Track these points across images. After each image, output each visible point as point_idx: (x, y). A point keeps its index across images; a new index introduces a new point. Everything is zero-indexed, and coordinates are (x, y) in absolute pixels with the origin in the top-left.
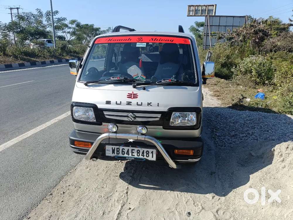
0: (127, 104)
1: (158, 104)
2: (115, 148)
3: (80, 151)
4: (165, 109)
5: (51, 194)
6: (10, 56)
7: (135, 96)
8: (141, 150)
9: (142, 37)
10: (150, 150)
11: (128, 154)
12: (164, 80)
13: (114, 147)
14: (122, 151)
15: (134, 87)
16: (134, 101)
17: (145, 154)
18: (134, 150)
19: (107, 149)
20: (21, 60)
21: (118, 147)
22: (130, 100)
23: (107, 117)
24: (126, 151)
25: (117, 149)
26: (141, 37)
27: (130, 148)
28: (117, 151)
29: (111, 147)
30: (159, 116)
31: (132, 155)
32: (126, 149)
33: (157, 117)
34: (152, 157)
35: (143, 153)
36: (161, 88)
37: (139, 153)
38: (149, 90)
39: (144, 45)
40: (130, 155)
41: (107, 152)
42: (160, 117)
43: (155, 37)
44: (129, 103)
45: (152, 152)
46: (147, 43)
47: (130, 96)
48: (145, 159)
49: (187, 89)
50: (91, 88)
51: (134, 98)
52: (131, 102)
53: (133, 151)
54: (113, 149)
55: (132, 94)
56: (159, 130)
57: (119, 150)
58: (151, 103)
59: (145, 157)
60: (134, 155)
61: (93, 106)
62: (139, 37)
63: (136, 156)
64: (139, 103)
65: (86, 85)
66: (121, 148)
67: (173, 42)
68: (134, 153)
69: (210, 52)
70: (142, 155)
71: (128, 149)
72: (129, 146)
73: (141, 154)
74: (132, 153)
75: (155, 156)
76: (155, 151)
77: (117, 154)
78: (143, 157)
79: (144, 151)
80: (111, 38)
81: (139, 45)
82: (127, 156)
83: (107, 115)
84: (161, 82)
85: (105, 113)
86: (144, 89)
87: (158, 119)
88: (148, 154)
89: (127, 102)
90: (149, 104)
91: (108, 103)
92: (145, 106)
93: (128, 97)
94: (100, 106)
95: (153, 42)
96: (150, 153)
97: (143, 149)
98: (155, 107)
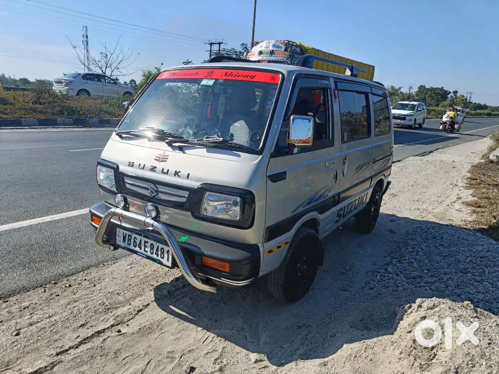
0: (150, 170)
1: (189, 174)
2: (126, 234)
4: (196, 185)
7: (165, 159)
8: (156, 245)
9: (214, 70)
10: (166, 248)
11: (140, 247)
12: (207, 138)
13: (125, 232)
14: (135, 241)
15: (169, 144)
16: (160, 166)
17: (160, 253)
18: (147, 242)
19: (117, 233)
21: (130, 233)
22: (156, 164)
23: (128, 186)
24: (138, 242)
25: (129, 235)
27: (143, 239)
28: (129, 240)
29: (122, 231)
30: (186, 194)
31: (145, 251)
32: (138, 238)
33: (184, 197)
34: (168, 260)
35: (157, 250)
37: (153, 249)
38: (186, 151)
39: (211, 83)
40: (143, 251)
41: (117, 238)
42: (187, 196)
43: (230, 71)
44: (153, 169)
45: (168, 252)
46: (217, 80)
47: (158, 158)
48: (159, 260)
50: (124, 141)
51: (162, 161)
52: (156, 168)
53: (146, 244)
54: (125, 235)
55: (162, 155)
56: (185, 219)
57: (131, 238)
58: (180, 172)
60: (147, 252)
61: (115, 166)
63: (149, 253)
64: (165, 170)
65: (119, 136)
66: (133, 235)
68: (146, 247)
71: (141, 240)
72: (141, 236)
73: (155, 251)
74: (145, 246)
75: (170, 259)
76: (170, 251)
77: (128, 244)
78: (157, 256)
79: (158, 246)
81: (204, 82)
82: (139, 250)
83: (127, 183)
84: (202, 140)
85: (127, 180)
86: (181, 149)
87: (183, 200)
88: (162, 253)
89: (151, 166)
90: (176, 174)
91: (131, 164)
92: (171, 176)
93: (155, 159)
94: (122, 168)
95: (226, 78)
96: (165, 252)
97: (158, 244)
98: (183, 178)
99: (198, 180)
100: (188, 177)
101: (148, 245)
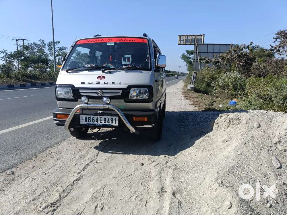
0: (97, 84)
1: (120, 82)
2: (87, 117)
3: (60, 122)
4: (125, 86)
5: (36, 157)
6: (13, 78)
7: (103, 78)
8: (107, 118)
9: (112, 38)
10: (114, 118)
11: (97, 121)
12: (125, 66)
13: (86, 116)
14: (93, 119)
15: (103, 72)
16: (102, 81)
18: (102, 118)
19: (81, 118)
20: (22, 81)
21: (89, 116)
22: (99, 81)
23: (82, 94)
24: (95, 119)
25: (89, 117)
26: (110, 39)
27: (99, 117)
28: (89, 120)
29: (84, 116)
30: (121, 91)
31: (100, 122)
32: (96, 117)
33: (120, 93)
34: (116, 123)
35: (109, 120)
36: (123, 72)
37: (105, 120)
38: (114, 73)
39: (113, 44)
40: (99, 123)
41: (81, 120)
42: (121, 92)
43: (121, 38)
44: (98, 83)
45: (115, 119)
46: (115, 43)
47: (99, 78)
48: (111, 125)
49: (142, 72)
50: (71, 74)
51: (102, 79)
53: (101, 119)
54: (86, 118)
55: (101, 77)
56: (121, 103)
57: (90, 119)
58: (115, 82)
59: (110, 123)
60: (102, 123)
61: (71, 86)
62: (110, 38)
63: (103, 123)
64: (106, 83)
65: (67, 71)
66: (92, 117)
67: (134, 42)
68: (101, 120)
69: (195, 72)
70: (108, 122)
71: (97, 118)
72: (98, 115)
74: (100, 120)
75: (117, 122)
76: (117, 118)
77: (89, 122)
78: (109, 123)
79: (109, 118)
80: (88, 40)
81: (108, 44)
82: (96, 123)
83: (81, 92)
84: (122, 67)
85: (81, 91)
86: (110, 73)
87: (119, 94)
88: (112, 120)
89: (97, 82)
90: (113, 83)
91: (83, 83)
92: (110, 84)
93: (97, 79)
94: (76, 86)
95: (120, 41)
96: (114, 120)
97: (109, 117)
98: (118, 84)
99: (125, 84)
100: (120, 84)
101: (103, 119)
